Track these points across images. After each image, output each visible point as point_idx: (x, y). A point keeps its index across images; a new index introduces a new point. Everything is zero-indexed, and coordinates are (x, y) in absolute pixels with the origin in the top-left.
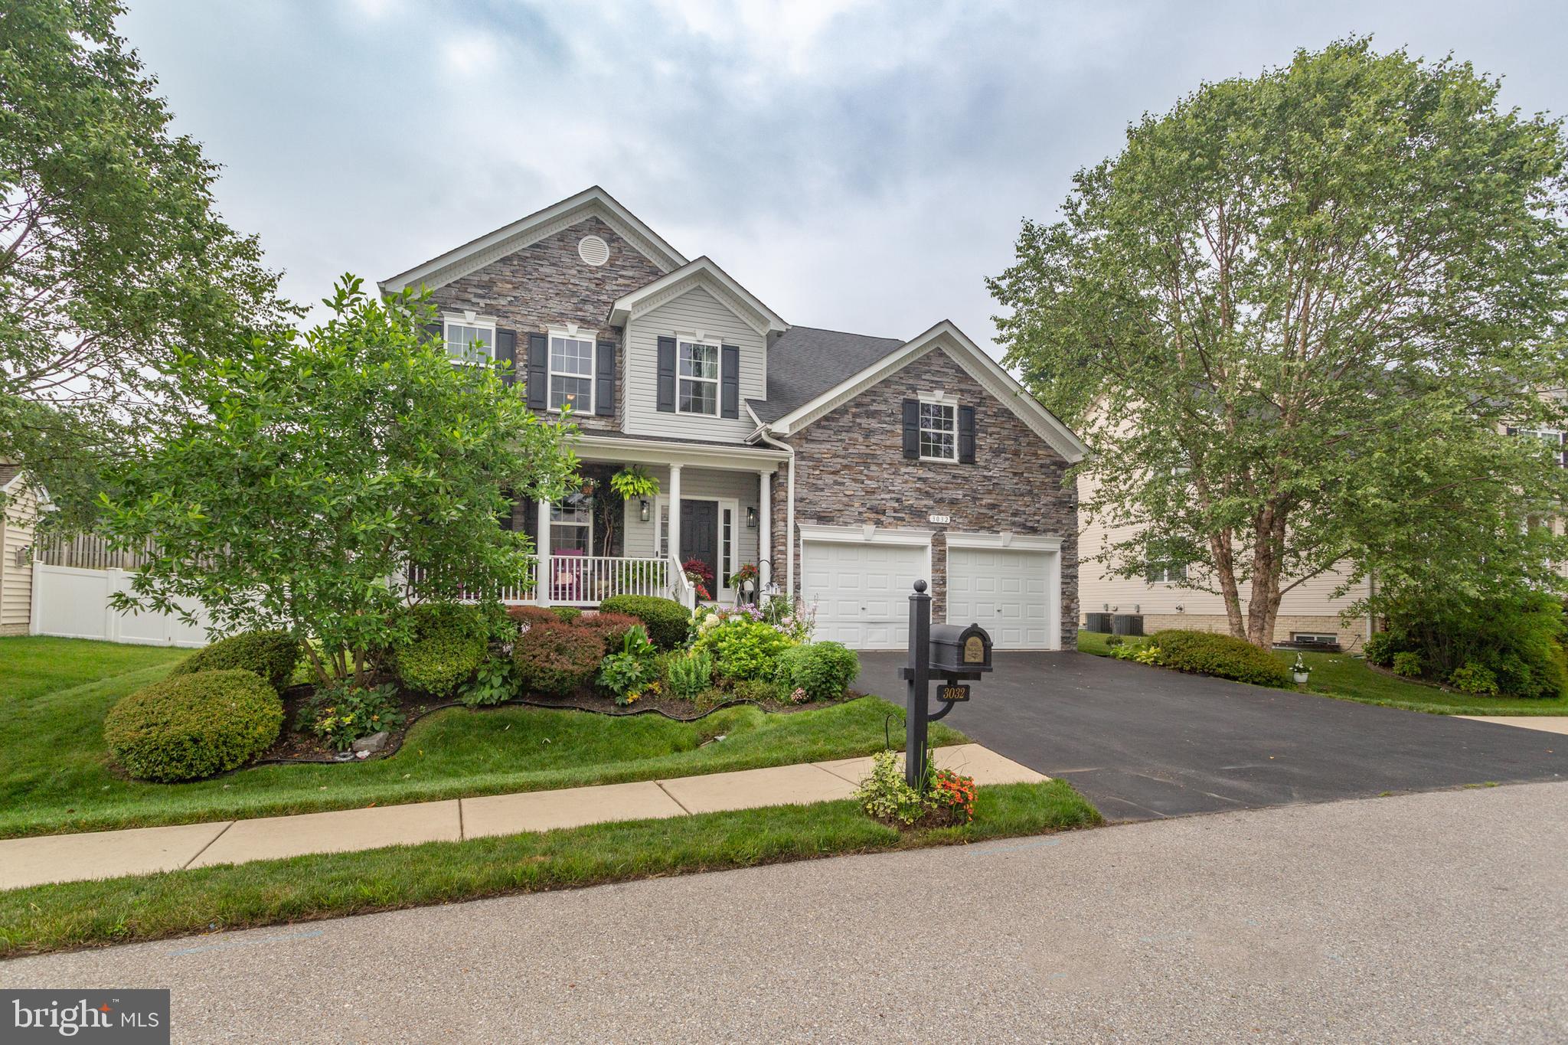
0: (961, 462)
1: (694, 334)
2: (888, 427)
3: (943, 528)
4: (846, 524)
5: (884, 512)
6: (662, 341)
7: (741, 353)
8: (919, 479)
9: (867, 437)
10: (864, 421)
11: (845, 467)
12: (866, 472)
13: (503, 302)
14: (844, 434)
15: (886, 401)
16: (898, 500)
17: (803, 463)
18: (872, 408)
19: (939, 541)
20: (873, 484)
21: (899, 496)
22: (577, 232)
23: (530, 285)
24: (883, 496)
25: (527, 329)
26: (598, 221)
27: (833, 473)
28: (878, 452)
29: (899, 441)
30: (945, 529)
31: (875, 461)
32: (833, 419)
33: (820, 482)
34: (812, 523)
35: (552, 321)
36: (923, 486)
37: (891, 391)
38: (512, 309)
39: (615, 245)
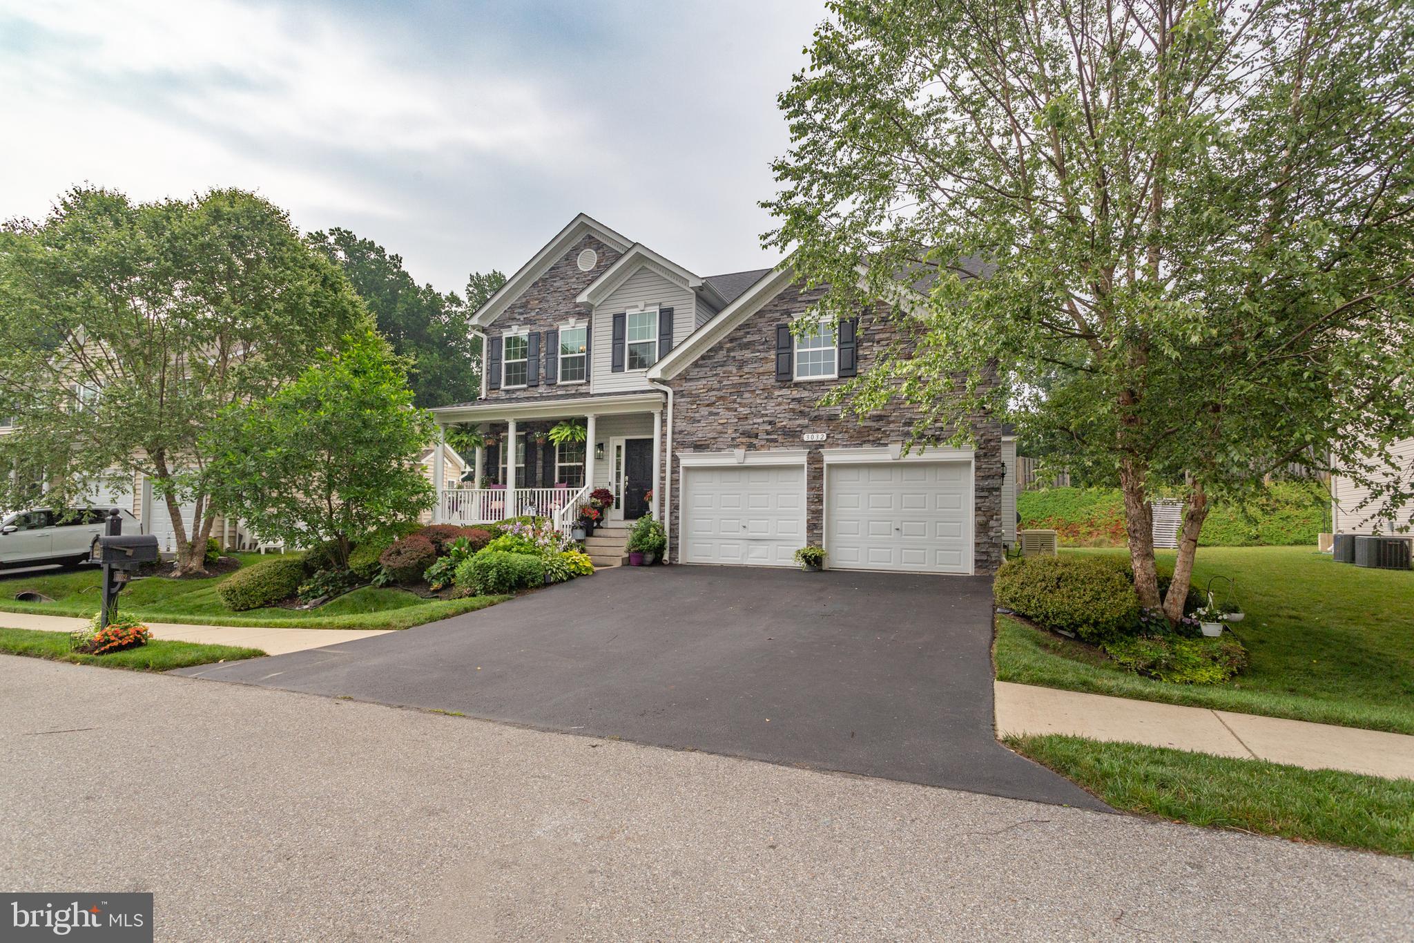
0: (840, 377)
1: (637, 307)
2: (762, 355)
3: (820, 445)
4: (719, 450)
5: (756, 436)
6: (615, 317)
7: (675, 312)
8: (793, 400)
9: (740, 368)
10: (737, 354)
11: (721, 398)
12: (738, 400)
13: (533, 314)
14: (719, 368)
15: (760, 331)
16: (770, 423)
17: (683, 400)
18: (745, 340)
19: (815, 459)
20: (744, 411)
21: (771, 419)
22: (576, 250)
23: (549, 297)
24: (755, 421)
25: (546, 329)
26: (590, 237)
27: (708, 405)
28: (751, 380)
29: (772, 366)
30: (822, 446)
31: (749, 389)
32: (709, 357)
33: (697, 415)
34: (689, 452)
35: (561, 320)
36: (797, 406)
37: (766, 320)
38: (538, 317)
39: (601, 251)
